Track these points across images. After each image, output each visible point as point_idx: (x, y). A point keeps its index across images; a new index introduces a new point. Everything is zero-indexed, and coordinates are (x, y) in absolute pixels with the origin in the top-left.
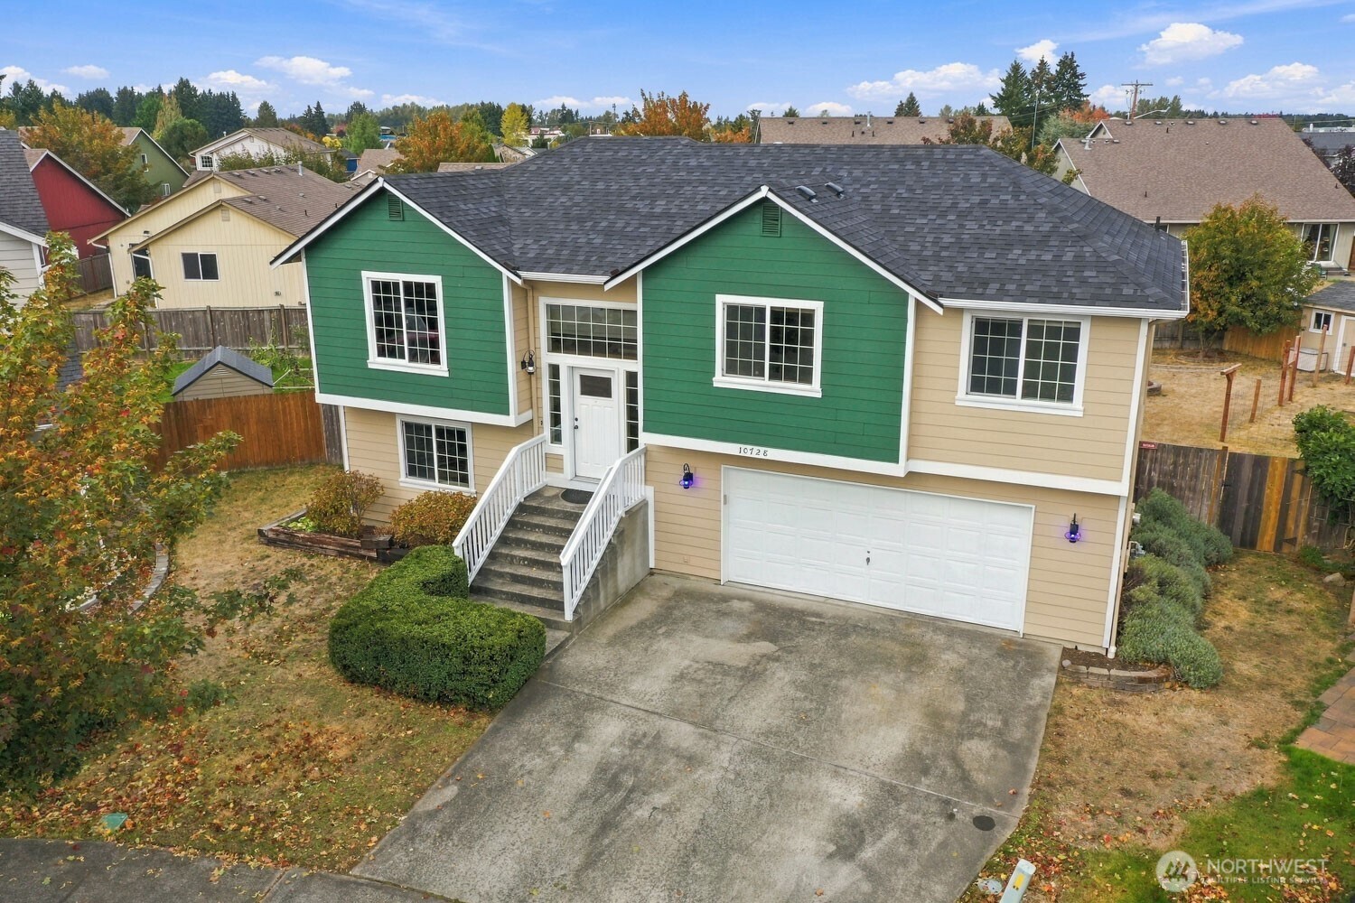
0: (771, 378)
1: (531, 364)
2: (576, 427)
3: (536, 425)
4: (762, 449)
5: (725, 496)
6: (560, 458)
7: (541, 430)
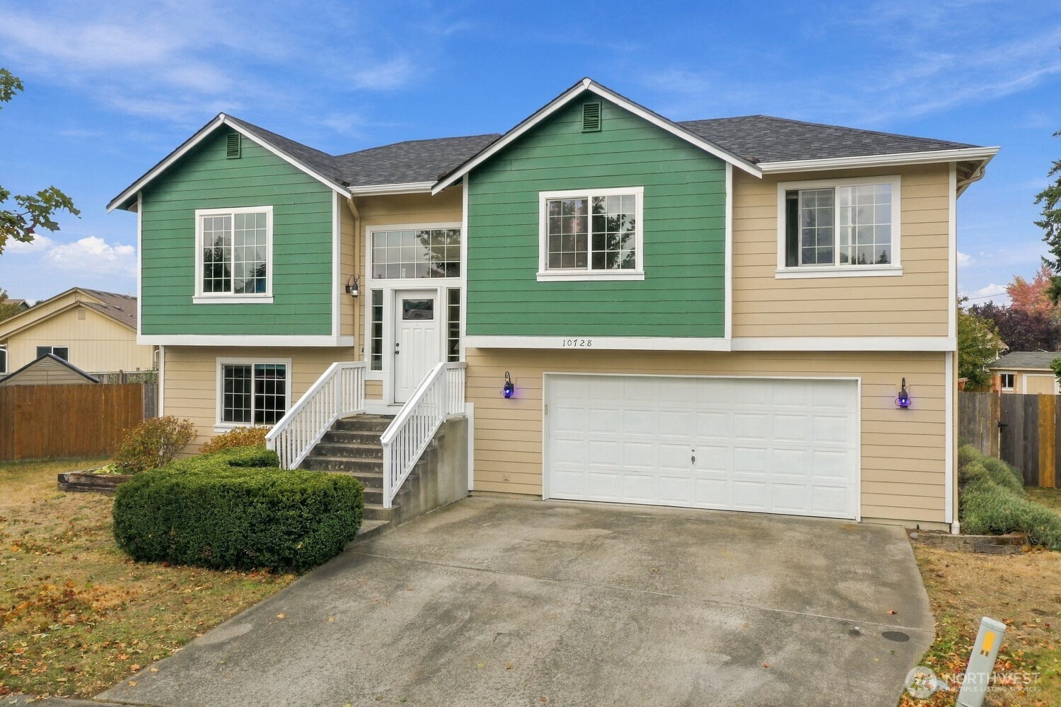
0: (594, 267)
1: (356, 288)
2: (397, 353)
3: (356, 352)
4: (586, 339)
5: (546, 406)
6: (379, 383)
7: (361, 357)
